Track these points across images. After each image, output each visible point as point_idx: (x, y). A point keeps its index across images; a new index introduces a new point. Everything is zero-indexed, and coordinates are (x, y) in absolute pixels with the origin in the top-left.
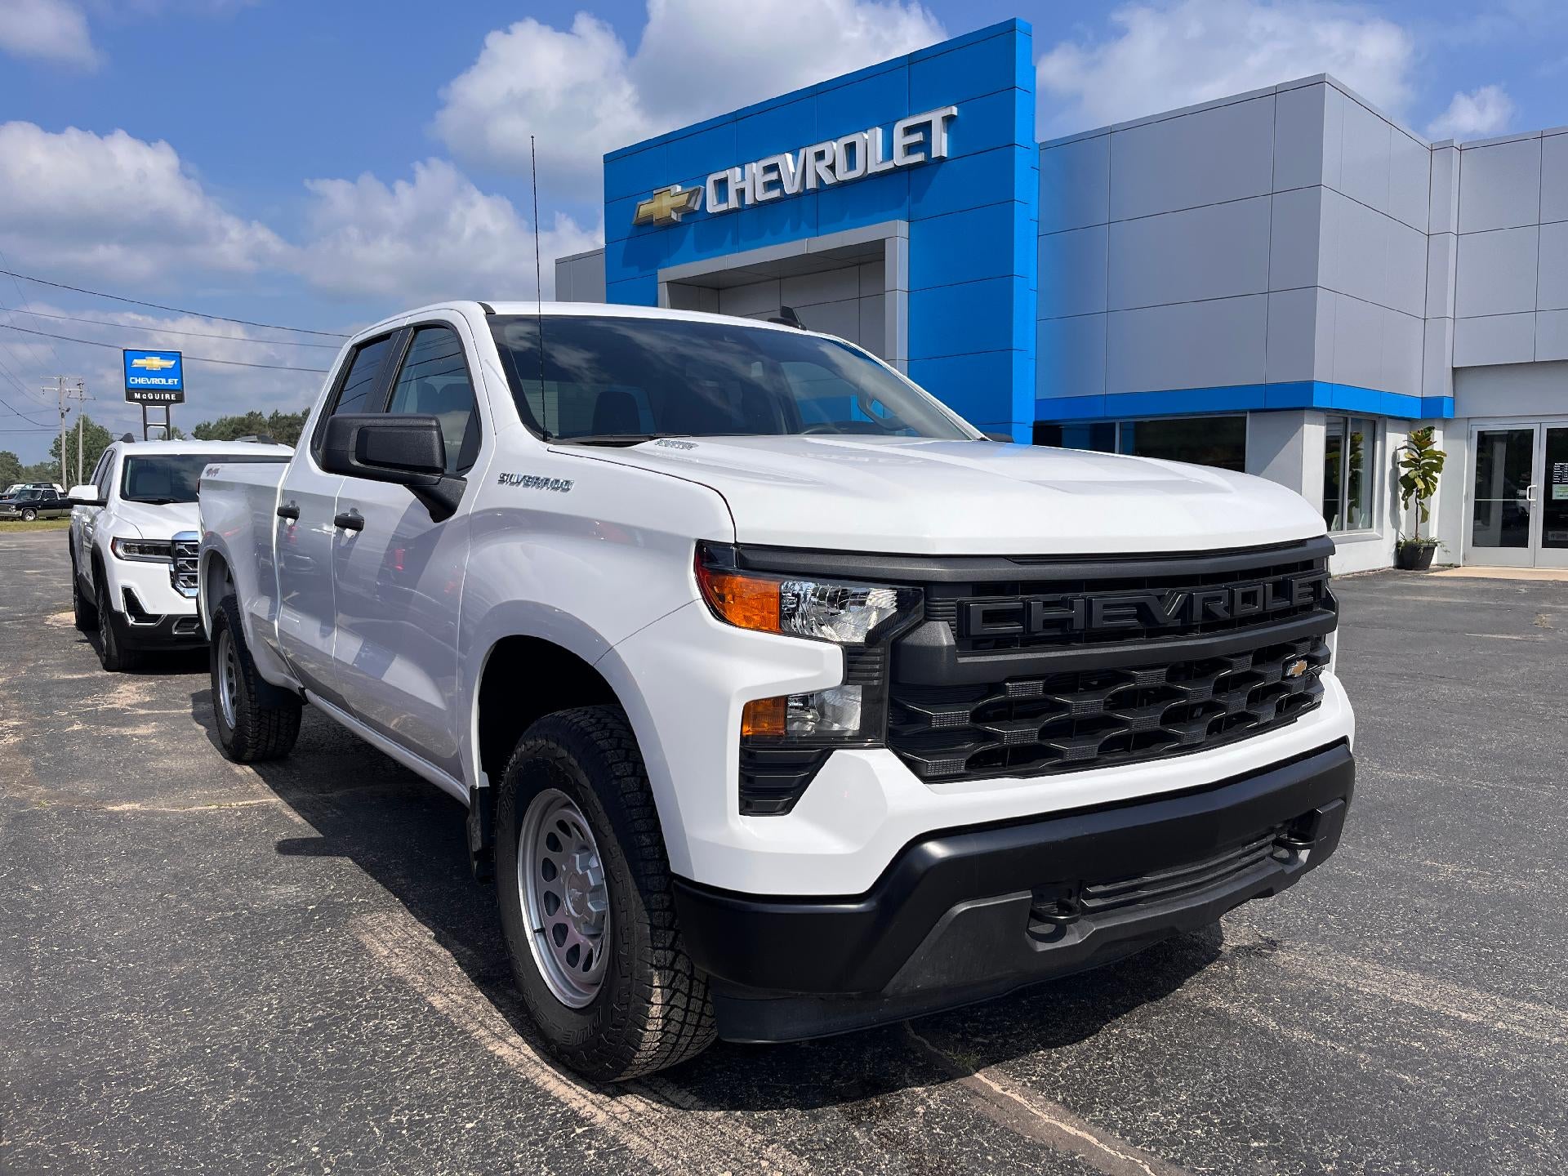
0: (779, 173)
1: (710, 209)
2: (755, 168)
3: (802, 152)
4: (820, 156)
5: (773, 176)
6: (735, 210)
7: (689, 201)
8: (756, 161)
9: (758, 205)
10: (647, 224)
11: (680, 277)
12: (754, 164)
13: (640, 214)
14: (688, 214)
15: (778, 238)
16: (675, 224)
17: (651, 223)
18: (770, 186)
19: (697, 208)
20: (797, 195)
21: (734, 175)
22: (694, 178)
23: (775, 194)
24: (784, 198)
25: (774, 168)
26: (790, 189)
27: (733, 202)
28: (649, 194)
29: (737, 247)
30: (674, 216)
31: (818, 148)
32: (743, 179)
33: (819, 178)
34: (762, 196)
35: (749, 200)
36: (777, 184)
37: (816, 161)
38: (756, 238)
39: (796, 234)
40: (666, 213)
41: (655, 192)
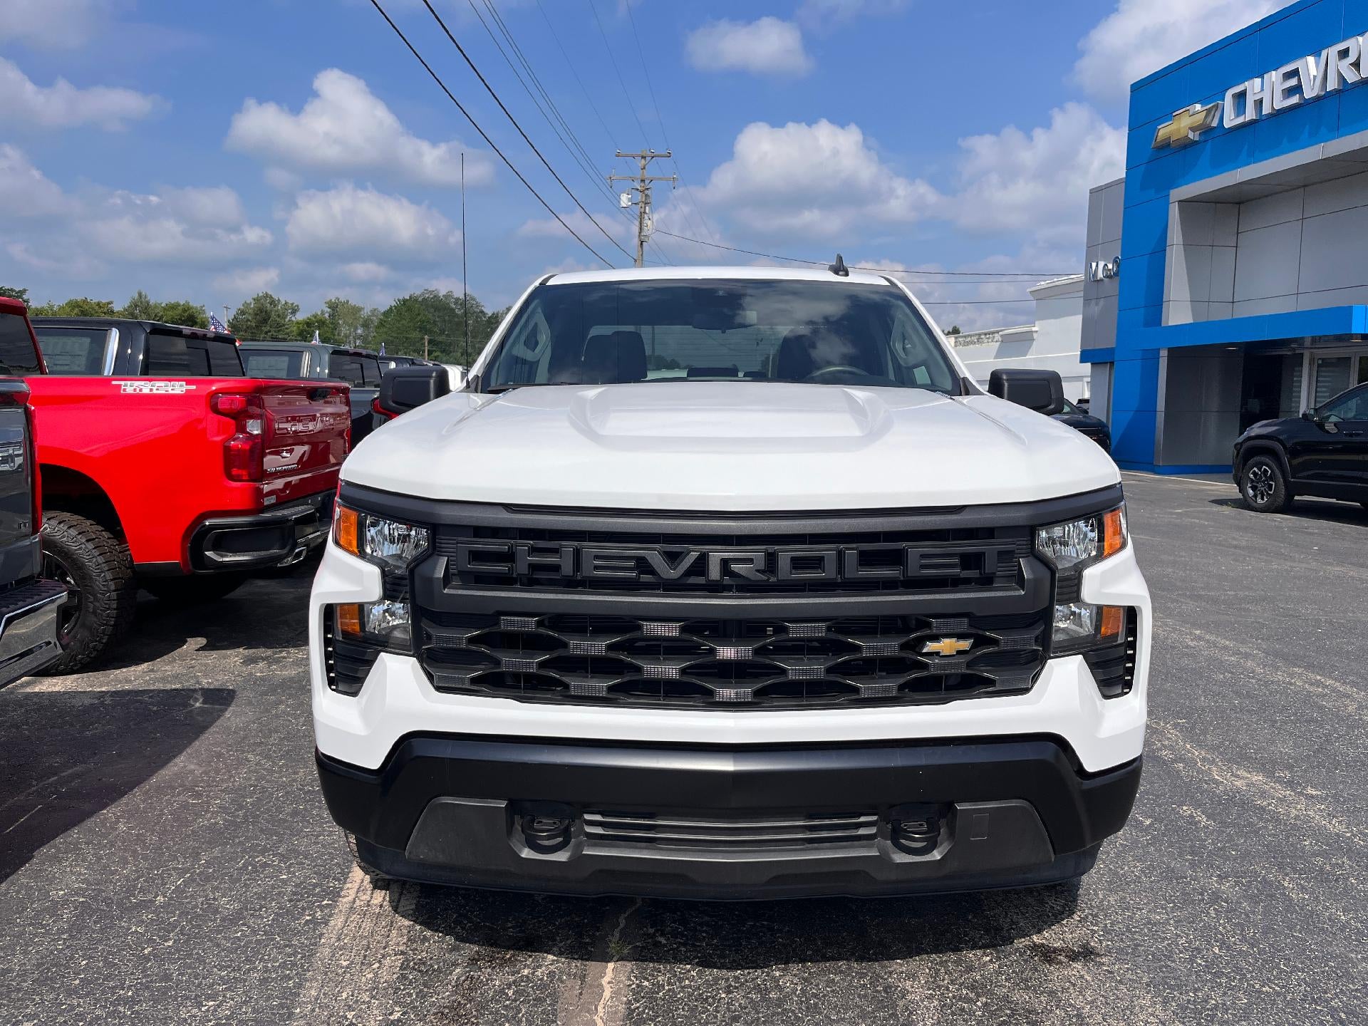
0: (1299, 80)
1: (1227, 124)
2: (1275, 76)
3: (1324, 53)
4: (1344, 54)
5: (1293, 82)
6: (1252, 122)
7: (1206, 117)
8: (1275, 70)
9: (1277, 114)
10: (1166, 146)
11: (1190, 196)
12: (1274, 72)
13: (1158, 138)
14: (1206, 131)
15: (1296, 145)
16: (1194, 143)
17: (1169, 145)
18: (1289, 92)
19: (1214, 124)
20: (1317, 99)
21: (1254, 87)
22: (1212, 94)
23: (1295, 100)
24: (1305, 104)
25: (1295, 73)
26: (1309, 93)
27: (1250, 114)
28: (1168, 116)
29: (1253, 158)
30: (1191, 135)
31: (1342, 46)
32: (1262, 90)
33: (1342, 78)
34: (1280, 104)
35: (1266, 110)
36: (1298, 89)
37: (1339, 60)
38: (1273, 148)
39: (1314, 139)
40: (1183, 133)
41: (1174, 114)
